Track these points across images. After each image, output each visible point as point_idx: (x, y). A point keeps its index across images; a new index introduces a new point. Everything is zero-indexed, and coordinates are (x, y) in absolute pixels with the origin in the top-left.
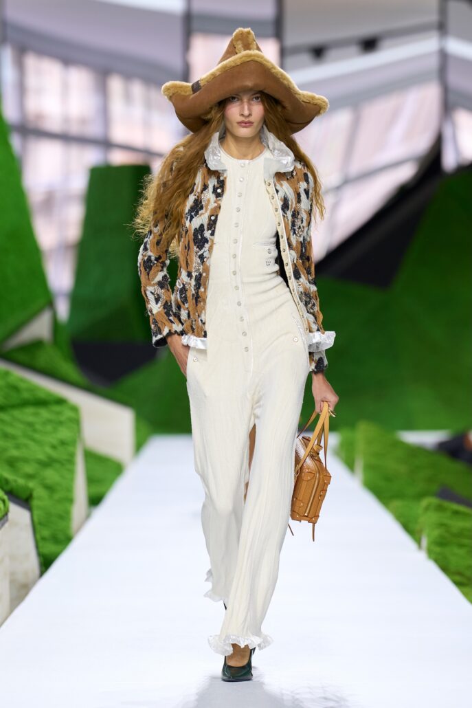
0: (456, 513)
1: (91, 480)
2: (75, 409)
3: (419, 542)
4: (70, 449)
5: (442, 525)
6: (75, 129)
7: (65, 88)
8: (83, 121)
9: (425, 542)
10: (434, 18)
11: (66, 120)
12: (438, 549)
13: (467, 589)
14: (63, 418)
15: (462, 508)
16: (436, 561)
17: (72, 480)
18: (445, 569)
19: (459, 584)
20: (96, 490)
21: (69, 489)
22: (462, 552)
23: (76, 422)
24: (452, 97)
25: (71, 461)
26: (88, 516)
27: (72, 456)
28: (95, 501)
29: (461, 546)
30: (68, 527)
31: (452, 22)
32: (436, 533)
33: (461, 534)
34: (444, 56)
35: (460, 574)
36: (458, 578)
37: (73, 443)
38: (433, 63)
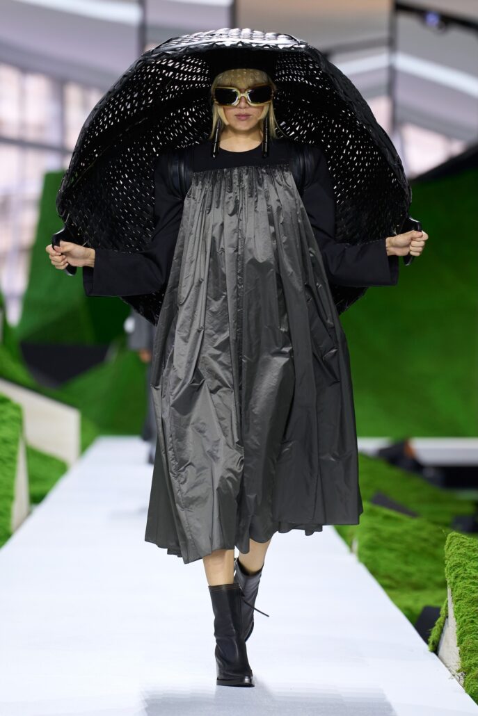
0: (387, 518)
1: (33, 479)
2: (18, 408)
3: (350, 545)
4: (13, 447)
5: (373, 529)
6: (31, 135)
7: (23, 94)
8: (41, 128)
9: (356, 546)
10: (384, 34)
11: (23, 125)
12: (368, 553)
13: (393, 593)
14: (5, 417)
15: (392, 513)
16: (366, 564)
17: (13, 477)
18: (374, 572)
19: (386, 587)
20: (38, 489)
21: (10, 487)
22: (392, 556)
23: (19, 421)
24: (400, 112)
25: (12, 459)
26: (29, 513)
27: (14, 453)
28: (36, 499)
29: (391, 550)
30: (8, 524)
31: (402, 39)
32: (367, 536)
33: (391, 538)
34: (392, 72)
35: (389, 577)
36: (387, 582)
37: (16, 441)
38: (383, 78)
